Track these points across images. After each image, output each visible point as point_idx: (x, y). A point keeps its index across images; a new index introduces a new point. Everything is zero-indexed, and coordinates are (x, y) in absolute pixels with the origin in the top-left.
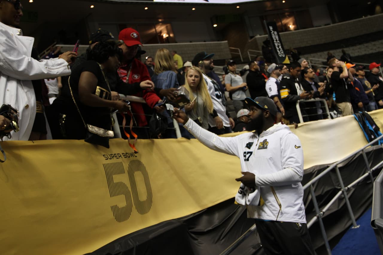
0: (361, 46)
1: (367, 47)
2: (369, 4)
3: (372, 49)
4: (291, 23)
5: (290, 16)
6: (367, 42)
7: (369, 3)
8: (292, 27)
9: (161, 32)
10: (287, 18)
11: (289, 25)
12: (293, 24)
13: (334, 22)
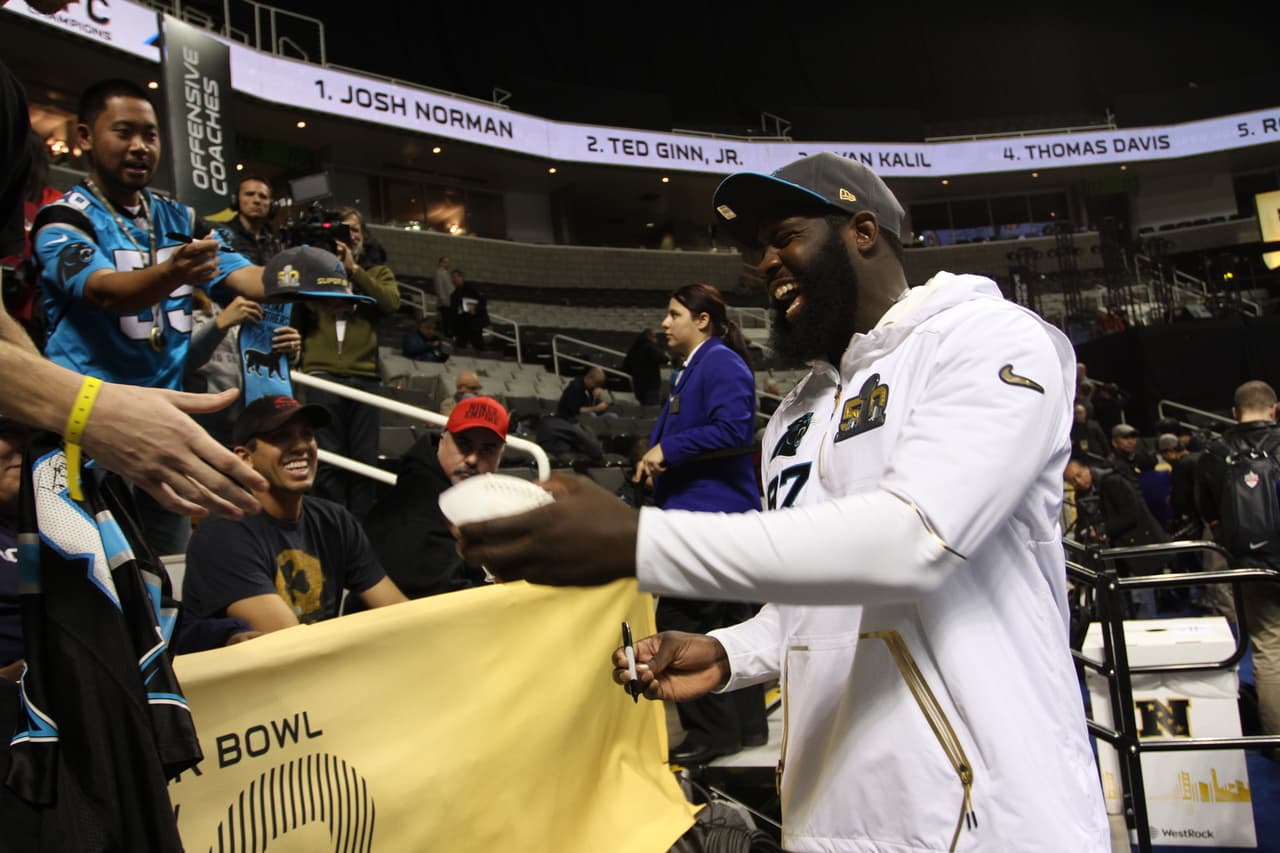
0: (592, 311)
1: (622, 316)
2: (649, 228)
3: (632, 324)
4: (456, 222)
5: (454, 201)
6: (608, 305)
7: (650, 225)
8: (455, 230)
9: (51, 135)
10: (448, 207)
11: (449, 225)
12: (461, 226)
13: (559, 240)
